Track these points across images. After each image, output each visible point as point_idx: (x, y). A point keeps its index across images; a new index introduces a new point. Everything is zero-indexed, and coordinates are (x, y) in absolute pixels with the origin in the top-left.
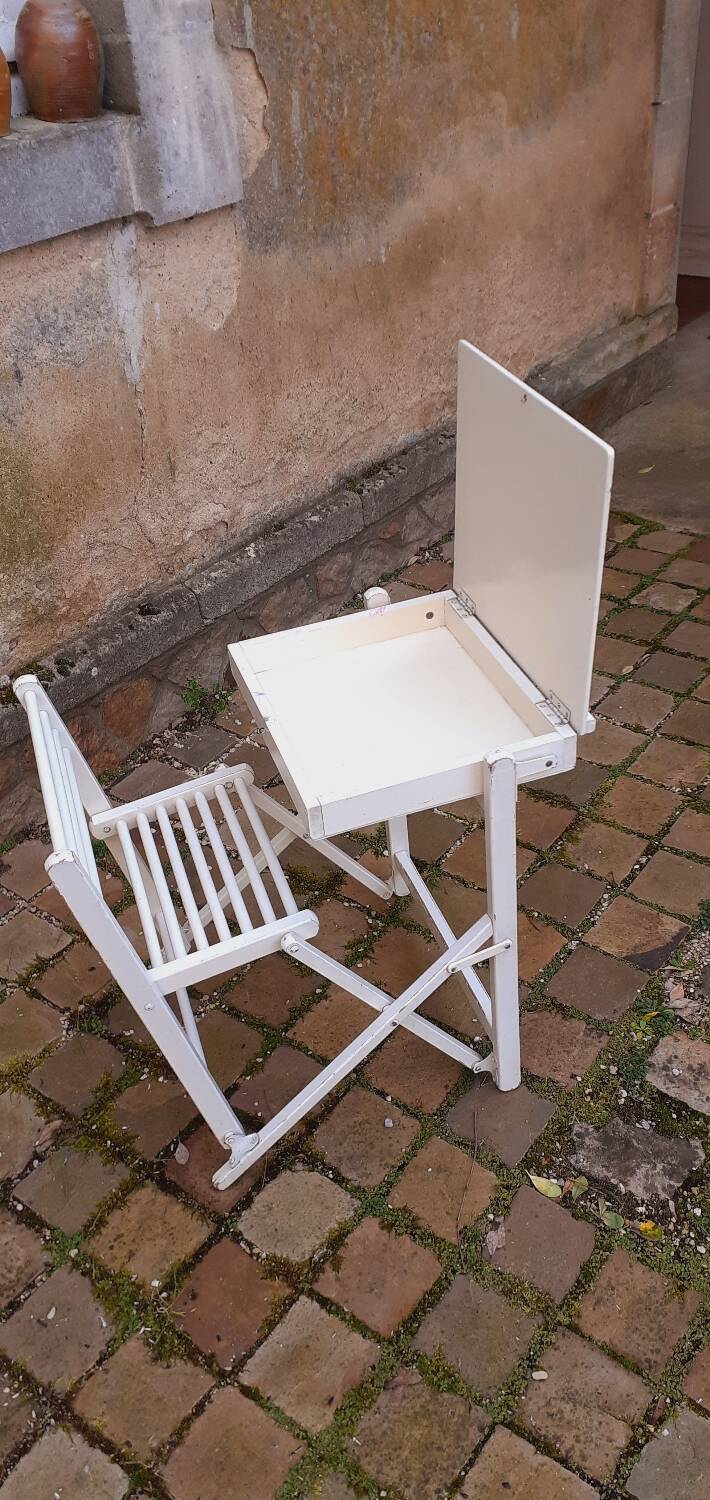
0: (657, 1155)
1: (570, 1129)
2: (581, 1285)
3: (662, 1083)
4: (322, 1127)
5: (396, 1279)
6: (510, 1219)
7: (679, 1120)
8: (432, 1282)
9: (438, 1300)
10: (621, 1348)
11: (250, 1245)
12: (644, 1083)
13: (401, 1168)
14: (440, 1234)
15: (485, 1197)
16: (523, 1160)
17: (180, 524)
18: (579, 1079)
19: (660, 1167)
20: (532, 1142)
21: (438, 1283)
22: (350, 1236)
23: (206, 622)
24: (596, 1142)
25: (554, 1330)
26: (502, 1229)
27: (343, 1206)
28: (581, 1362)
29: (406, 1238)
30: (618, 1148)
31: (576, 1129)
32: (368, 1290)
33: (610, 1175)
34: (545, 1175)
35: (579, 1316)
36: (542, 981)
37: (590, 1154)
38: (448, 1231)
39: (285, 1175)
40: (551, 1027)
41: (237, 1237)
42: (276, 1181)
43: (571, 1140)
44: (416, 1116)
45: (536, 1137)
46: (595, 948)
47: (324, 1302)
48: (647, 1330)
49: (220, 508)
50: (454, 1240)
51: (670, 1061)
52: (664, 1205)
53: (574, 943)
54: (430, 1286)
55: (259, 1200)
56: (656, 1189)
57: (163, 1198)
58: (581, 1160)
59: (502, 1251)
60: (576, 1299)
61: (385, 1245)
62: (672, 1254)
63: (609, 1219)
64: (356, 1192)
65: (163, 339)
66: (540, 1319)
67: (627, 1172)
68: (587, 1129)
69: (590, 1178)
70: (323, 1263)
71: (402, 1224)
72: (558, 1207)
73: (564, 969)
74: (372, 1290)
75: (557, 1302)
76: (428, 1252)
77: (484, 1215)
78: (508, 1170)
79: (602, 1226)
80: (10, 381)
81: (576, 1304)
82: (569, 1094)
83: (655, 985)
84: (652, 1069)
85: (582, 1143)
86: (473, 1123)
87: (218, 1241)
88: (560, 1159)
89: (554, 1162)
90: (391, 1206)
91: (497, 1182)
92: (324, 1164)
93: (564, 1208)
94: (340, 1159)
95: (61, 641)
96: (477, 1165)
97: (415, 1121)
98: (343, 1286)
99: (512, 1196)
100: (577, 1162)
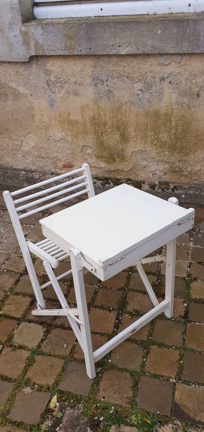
1: (80, 403)
2: (14, 423)
4: (60, 329)
5: (10, 367)
6: (36, 393)
8: (11, 377)
9: (4, 381)
11: (17, 327)
12: (110, 426)
13: (50, 355)
14: (27, 374)
15: (43, 382)
16: (61, 390)
18: (103, 400)
20: (69, 391)
21: (10, 379)
22: (23, 350)
24: (77, 414)
26: (32, 391)
27: (33, 345)
29: (25, 365)
30: (75, 423)
31: (80, 405)
32: (6, 361)
33: (64, 423)
34: (59, 400)
35: (3, 426)
36: (147, 374)
37: (72, 414)
38: (29, 375)
39: (41, 327)
40: (125, 383)
41: (19, 324)
42: (38, 325)
43: (75, 405)
44: (71, 353)
45: (72, 392)
46: (174, 389)
47: (1, 352)
50: (25, 378)
53: (174, 381)
54: (9, 377)
55: (32, 324)
57: (28, 304)
58: (69, 411)
59: (24, 394)
60: (9, 423)
61: (22, 360)
63: (43, 427)
64: (39, 346)
68: (81, 409)
69: (62, 417)
70: (13, 347)
71: (29, 362)
72: (45, 407)
73: (157, 381)
74: (6, 362)
75: (7, 417)
76: (20, 372)
77: (36, 384)
78: (56, 387)
79: (41, 425)
80: (195, 96)
81: (7, 423)
82: (95, 398)
83: (166, 419)
84: (118, 427)
85: (75, 409)
86: (72, 371)
87: (17, 320)
88: (67, 404)
89: (65, 402)
90: (35, 357)
91: (50, 384)
92: (47, 335)
93: (45, 410)
94: (50, 338)
95: (181, 182)
96: (55, 377)
97: (69, 353)
98: (7, 354)
99: (46, 391)
100: (68, 410)
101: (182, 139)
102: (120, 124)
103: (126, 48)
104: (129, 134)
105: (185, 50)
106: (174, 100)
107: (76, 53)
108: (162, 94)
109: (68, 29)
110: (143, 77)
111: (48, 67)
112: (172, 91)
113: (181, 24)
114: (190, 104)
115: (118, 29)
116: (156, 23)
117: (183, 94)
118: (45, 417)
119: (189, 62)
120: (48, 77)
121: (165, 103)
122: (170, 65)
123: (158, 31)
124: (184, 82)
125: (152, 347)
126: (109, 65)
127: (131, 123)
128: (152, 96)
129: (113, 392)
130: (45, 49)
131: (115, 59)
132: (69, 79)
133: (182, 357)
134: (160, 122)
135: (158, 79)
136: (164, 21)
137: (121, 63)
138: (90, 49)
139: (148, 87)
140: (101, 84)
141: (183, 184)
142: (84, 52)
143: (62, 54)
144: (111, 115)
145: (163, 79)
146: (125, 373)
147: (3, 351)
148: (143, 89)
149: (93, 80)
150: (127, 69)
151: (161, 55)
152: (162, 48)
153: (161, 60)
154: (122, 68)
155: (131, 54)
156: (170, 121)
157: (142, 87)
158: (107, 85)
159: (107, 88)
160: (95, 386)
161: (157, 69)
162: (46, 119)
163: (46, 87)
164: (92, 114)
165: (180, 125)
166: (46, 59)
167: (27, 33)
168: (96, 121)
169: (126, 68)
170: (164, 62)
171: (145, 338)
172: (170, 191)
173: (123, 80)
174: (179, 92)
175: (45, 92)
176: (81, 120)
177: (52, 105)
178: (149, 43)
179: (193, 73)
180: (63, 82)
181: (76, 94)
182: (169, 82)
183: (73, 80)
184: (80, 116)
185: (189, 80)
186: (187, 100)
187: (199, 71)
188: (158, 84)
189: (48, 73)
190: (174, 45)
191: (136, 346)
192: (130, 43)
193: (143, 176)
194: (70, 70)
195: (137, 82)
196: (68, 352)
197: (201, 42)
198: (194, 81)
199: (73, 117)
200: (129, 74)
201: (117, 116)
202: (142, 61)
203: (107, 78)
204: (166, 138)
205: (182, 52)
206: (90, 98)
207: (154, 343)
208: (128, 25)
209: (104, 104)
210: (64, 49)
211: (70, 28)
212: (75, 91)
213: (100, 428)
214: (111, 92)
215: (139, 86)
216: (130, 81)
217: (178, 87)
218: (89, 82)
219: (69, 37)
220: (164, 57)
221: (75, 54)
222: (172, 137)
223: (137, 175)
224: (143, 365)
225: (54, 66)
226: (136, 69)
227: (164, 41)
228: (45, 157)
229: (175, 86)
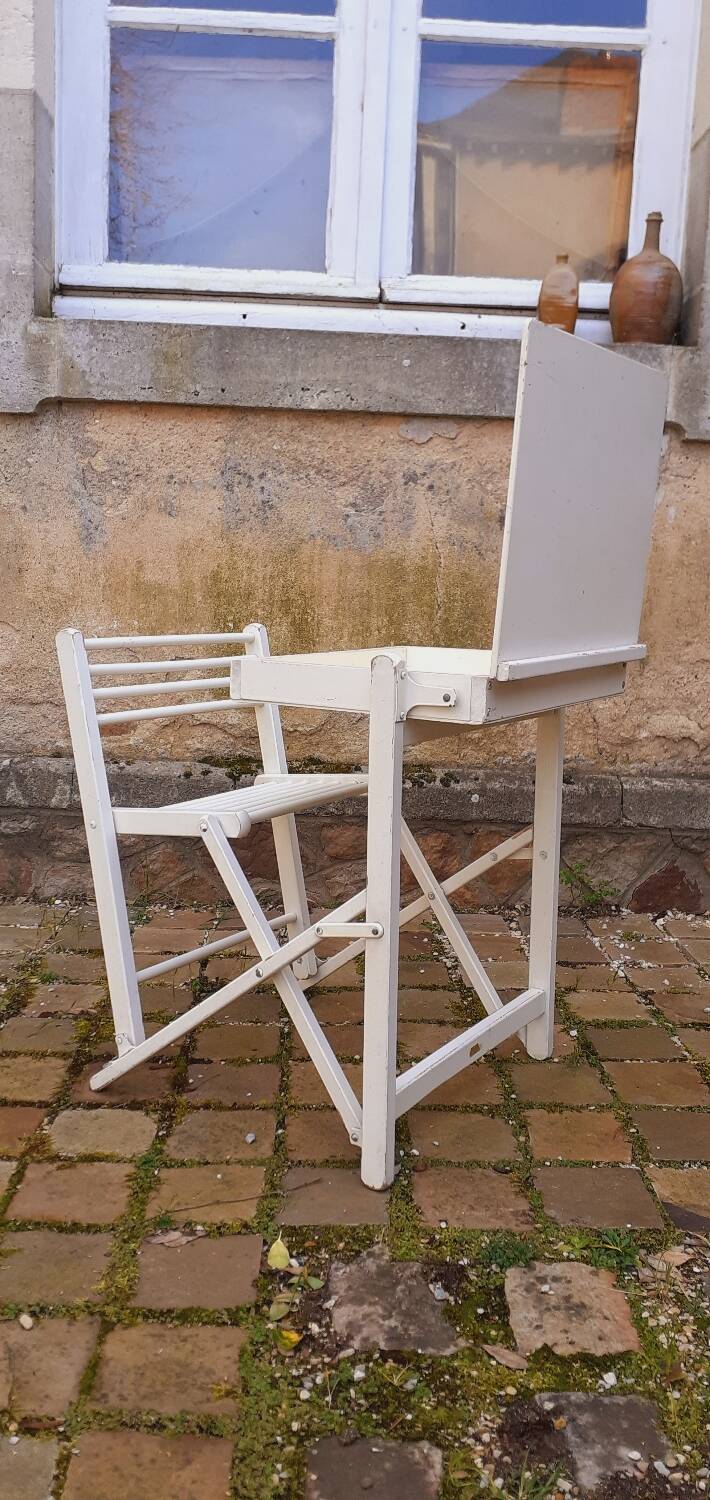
0: (407, 1315)
1: (373, 1243)
2: (164, 1315)
3: (515, 1284)
5: (76, 1202)
6: (207, 1241)
7: (478, 1316)
8: (91, 1222)
9: (72, 1232)
10: (105, 1371)
11: (51, 1122)
12: (499, 1271)
13: (207, 1163)
14: (149, 1207)
15: (219, 1215)
16: (294, 1228)
17: (636, 719)
18: (443, 1225)
19: (392, 1323)
20: (323, 1222)
21: (91, 1225)
22: (103, 1163)
23: (625, 820)
24: (374, 1268)
25: (92, 1314)
26: (190, 1238)
27: (132, 1149)
28: (67, 1346)
29: (129, 1191)
30: (383, 1283)
31: (376, 1248)
32: (51, 1191)
33: (342, 1293)
34: (294, 1253)
35: (125, 1327)
36: (548, 1163)
37: (356, 1273)
38: (157, 1208)
39: (140, 1114)
40: (493, 1188)
41: (53, 1115)
42: (126, 1111)
43: (358, 1253)
44: (276, 1152)
45: (332, 1224)
46: (647, 1181)
47: (19, 1176)
48: (147, 1383)
49: (693, 725)
50: (149, 1215)
51: (555, 1279)
52: (341, 1347)
53: (634, 1168)
54: (84, 1223)
55: (102, 1112)
56: (359, 1332)
57: (62, 1071)
58: (341, 1273)
59: (163, 1248)
60: (146, 1317)
61: (110, 1182)
62: (278, 1375)
63: (276, 1310)
64: (156, 1151)
65: (672, 542)
66: (97, 1299)
67: (358, 1301)
68: (383, 1254)
69: (325, 1287)
70: (61, 1160)
71: (140, 1184)
72: (256, 1267)
73: (586, 1170)
74: (53, 1193)
75: (132, 1303)
76: (122, 1208)
77: (196, 1223)
78: (271, 1220)
79: (265, 1308)
80: (494, 522)
81: (140, 1320)
82: (415, 1227)
83: (659, 1237)
84: (525, 1270)
85: (364, 1260)
86: (306, 1185)
87: (40, 1107)
88: (327, 1256)
89: (318, 1252)
90: (156, 1172)
91: (246, 1218)
92: (170, 1126)
93: (260, 1272)
94: (184, 1132)
95: (462, 762)
96: (256, 1201)
97: (270, 1153)
98: (45, 1177)
99: (239, 1233)
100: (337, 1269)
101: (463, 636)
102: (292, 595)
103: (322, 394)
104: (318, 623)
105: (468, 408)
106: (440, 534)
107: (182, 399)
108: (410, 517)
109: (166, 337)
110: (358, 473)
111: (89, 434)
112: (436, 508)
113: (459, 349)
114: (481, 544)
115: (303, 347)
116: (398, 342)
117: (464, 517)
118: (270, 1288)
119: (476, 440)
120: (86, 462)
121: (418, 541)
122: (431, 444)
123: (402, 360)
124: (466, 487)
125: (528, 1113)
126: (269, 436)
127: (325, 592)
128: (384, 520)
129: (465, 1208)
130: (92, 382)
131: (286, 422)
132: (150, 469)
133: (628, 1122)
134: (404, 589)
135: (399, 479)
136: (419, 340)
137: (302, 433)
138: (223, 390)
139: (374, 497)
140: (244, 486)
141: (469, 767)
142: (204, 398)
143: (140, 399)
144: (269, 569)
145: (411, 478)
146: (480, 1170)
147: (27, 1172)
148: (358, 501)
149: (222, 473)
150: (318, 449)
151: (407, 417)
152: (413, 400)
153: (409, 430)
154: (303, 448)
155: (333, 411)
156: (432, 586)
157: (356, 498)
158: (263, 488)
159: (261, 497)
160: (402, 1205)
161: (397, 453)
162: (61, 581)
163: (77, 486)
164: (213, 566)
165: (457, 597)
166: (86, 412)
167: (44, 341)
168: (223, 586)
169: (316, 446)
170: (415, 436)
171: (498, 1100)
172: (438, 782)
173: (306, 476)
174: (454, 511)
175: (72, 502)
176: (175, 582)
177: (88, 539)
178: (382, 386)
179: (488, 466)
180: (131, 477)
181: (169, 509)
182: (427, 485)
183: (165, 471)
184: (175, 570)
185: (479, 483)
186: (475, 533)
187: (501, 461)
188: (400, 491)
189: (87, 449)
190: (442, 395)
191: (478, 1117)
192: (332, 384)
193: (353, 748)
194: (157, 444)
195: (344, 484)
196: (266, 1150)
197: (505, 391)
198: (490, 487)
199: (150, 576)
200: (323, 461)
201: (283, 573)
202: (359, 432)
203: (261, 471)
204: (421, 634)
205: (463, 413)
206: (208, 522)
207: (530, 1106)
208: (328, 341)
209: (248, 539)
210: (147, 386)
211: (171, 337)
212: (166, 503)
213: (470, 1282)
214: (271, 508)
215: (346, 495)
216: (326, 482)
217: (450, 499)
218: (209, 479)
219: (167, 358)
220: (416, 424)
221: (179, 402)
222: (437, 630)
223: (338, 747)
224: (526, 1150)
225: (110, 433)
226: (342, 450)
227: (419, 384)
228: (40, 699)
229: (444, 498)
